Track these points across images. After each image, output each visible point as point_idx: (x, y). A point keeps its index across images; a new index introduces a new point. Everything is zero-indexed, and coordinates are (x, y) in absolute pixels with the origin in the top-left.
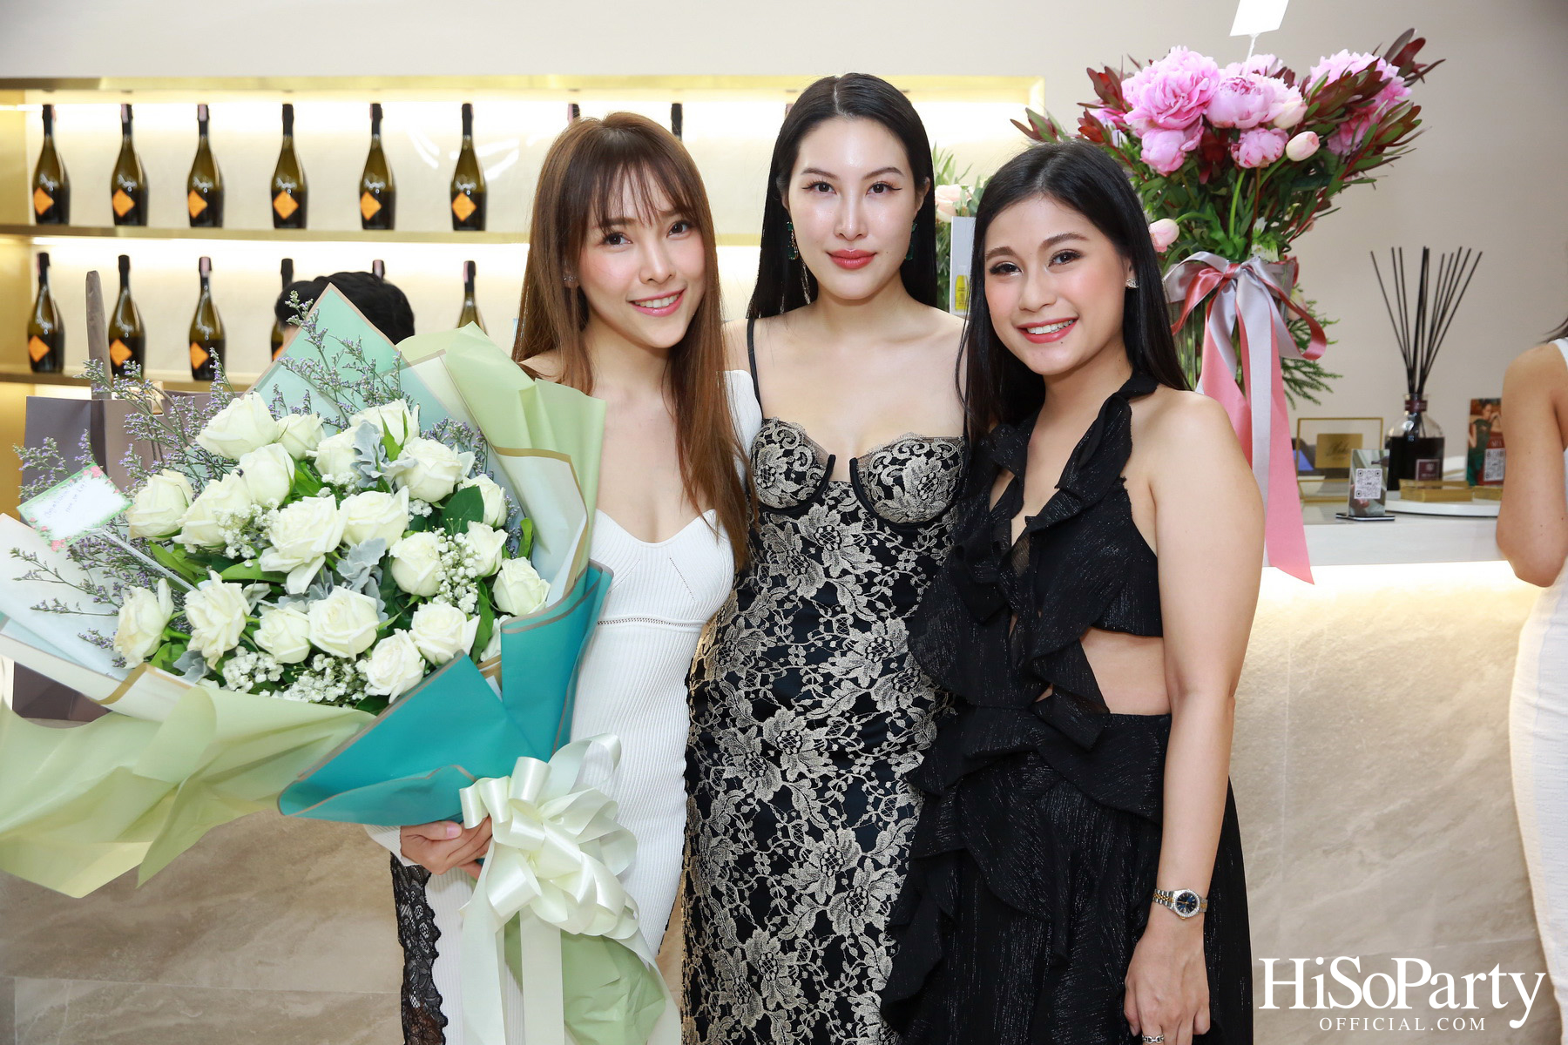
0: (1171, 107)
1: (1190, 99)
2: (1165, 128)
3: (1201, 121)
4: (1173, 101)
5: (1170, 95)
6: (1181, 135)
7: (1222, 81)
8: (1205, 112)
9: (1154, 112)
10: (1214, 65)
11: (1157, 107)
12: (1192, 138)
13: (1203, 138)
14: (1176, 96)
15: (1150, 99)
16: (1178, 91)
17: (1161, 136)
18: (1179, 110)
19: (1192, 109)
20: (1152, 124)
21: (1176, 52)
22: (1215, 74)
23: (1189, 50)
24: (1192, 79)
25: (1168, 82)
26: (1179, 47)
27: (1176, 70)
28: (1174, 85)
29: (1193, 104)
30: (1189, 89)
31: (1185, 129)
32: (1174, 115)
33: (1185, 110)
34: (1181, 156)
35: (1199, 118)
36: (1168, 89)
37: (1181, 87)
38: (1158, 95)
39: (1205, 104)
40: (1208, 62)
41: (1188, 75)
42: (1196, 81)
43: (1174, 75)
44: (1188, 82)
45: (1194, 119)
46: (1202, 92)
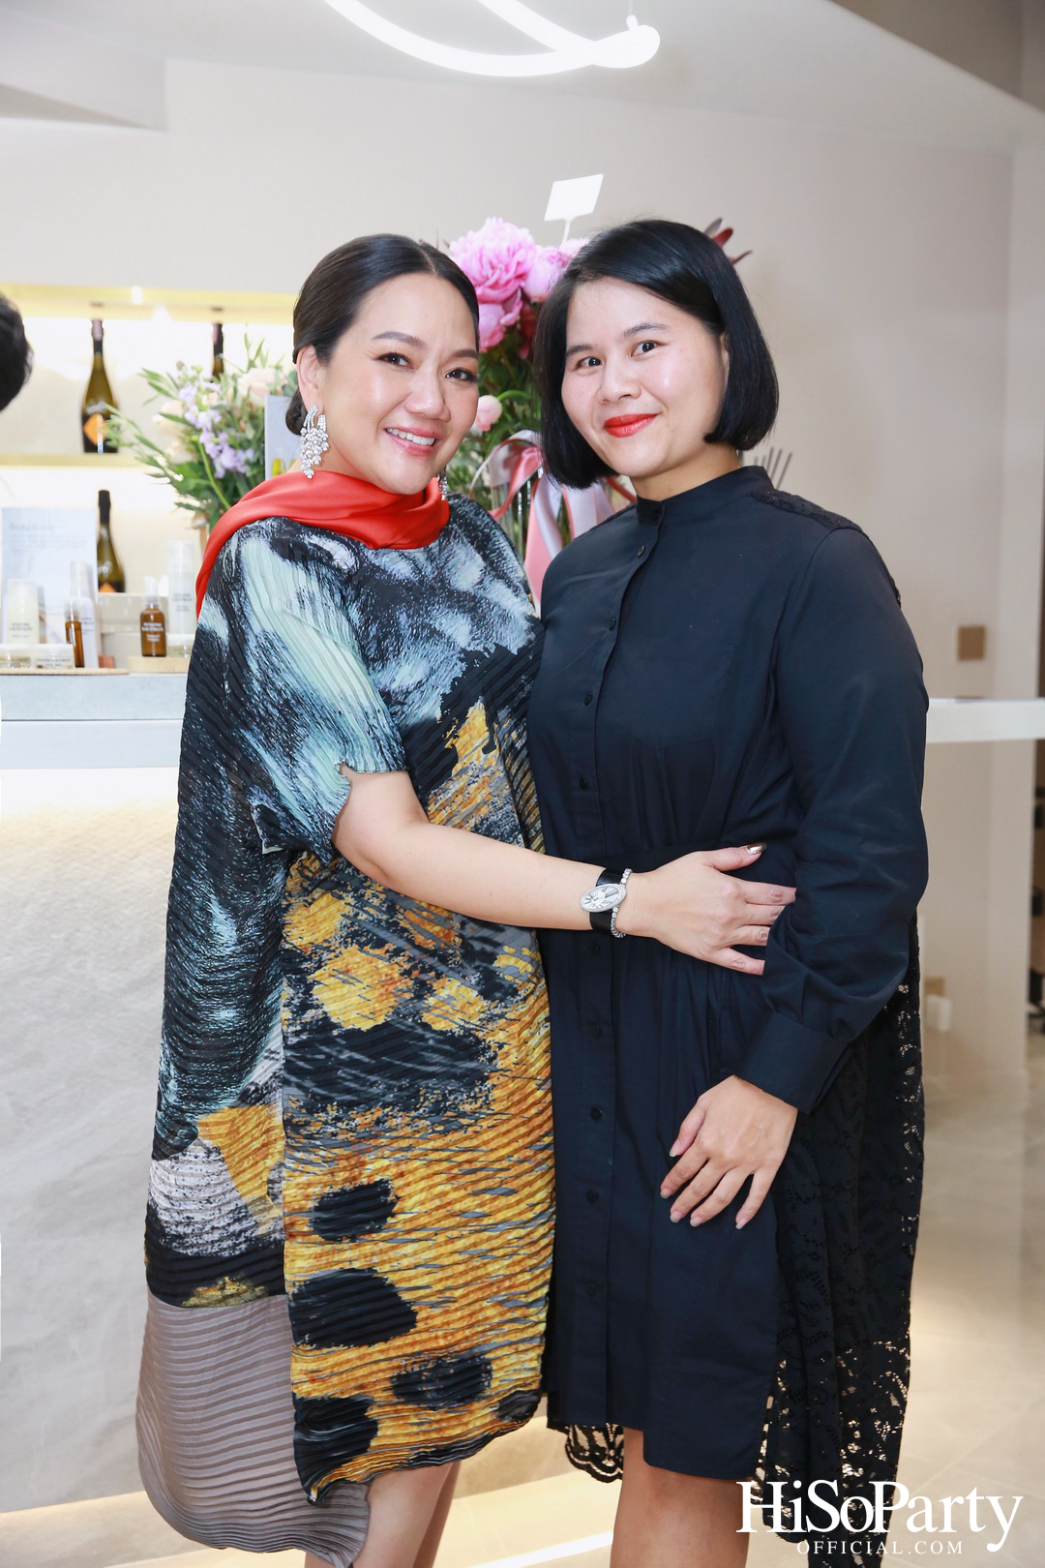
0: (487, 279)
1: (507, 270)
3: (519, 294)
4: (489, 272)
5: (487, 266)
6: (499, 309)
8: (523, 285)
10: (530, 239)
12: (510, 313)
13: (522, 313)
14: (493, 267)
16: (495, 262)
18: (497, 281)
19: (508, 282)
21: (491, 223)
22: (531, 248)
23: (505, 222)
24: (509, 250)
25: (485, 252)
26: (494, 219)
27: (493, 240)
28: (491, 256)
29: (511, 274)
30: (506, 260)
31: (504, 302)
32: (490, 287)
33: (502, 282)
34: (501, 330)
35: (516, 292)
36: (485, 260)
37: (497, 258)
39: (521, 276)
40: (524, 235)
41: (505, 245)
42: (511, 253)
43: (490, 246)
44: (505, 253)
45: (509, 293)
46: (519, 264)
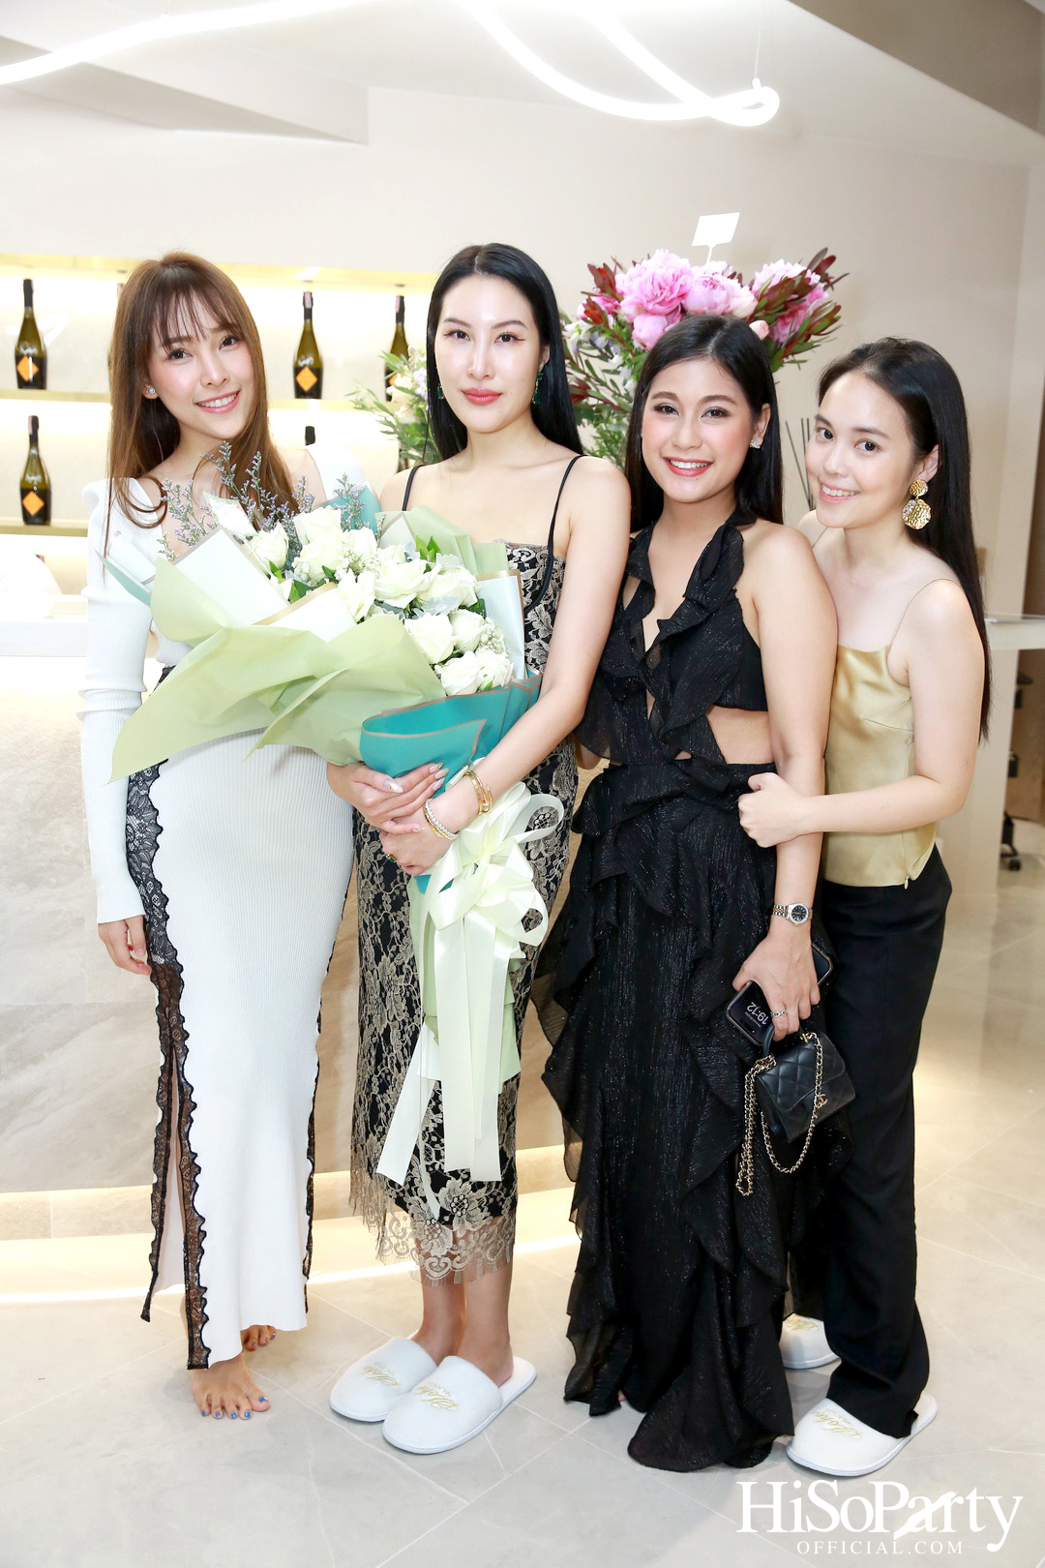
0: (659, 298)
1: (671, 290)
2: (653, 313)
3: (680, 308)
4: (660, 293)
5: (657, 287)
6: (662, 320)
7: (695, 278)
8: (683, 302)
9: (645, 300)
10: (688, 266)
11: (646, 296)
12: (673, 322)
14: (662, 289)
15: (641, 290)
16: (663, 284)
17: (650, 319)
18: (663, 300)
19: (673, 300)
20: (643, 310)
21: (659, 255)
22: (689, 273)
23: (670, 253)
24: (674, 276)
25: (656, 277)
26: (661, 250)
27: (662, 267)
28: (660, 280)
29: (674, 294)
30: (671, 285)
31: (667, 315)
32: (660, 303)
33: (667, 300)
36: (655, 282)
37: (665, 281)
38: (648, 288)
39: (682, 296)
40: (684, 263)
41: (671, 271)
42: (676, 278)
43: (660, 272)
44: (671, 278)
45: (674, 307)
46: (681, 286)
